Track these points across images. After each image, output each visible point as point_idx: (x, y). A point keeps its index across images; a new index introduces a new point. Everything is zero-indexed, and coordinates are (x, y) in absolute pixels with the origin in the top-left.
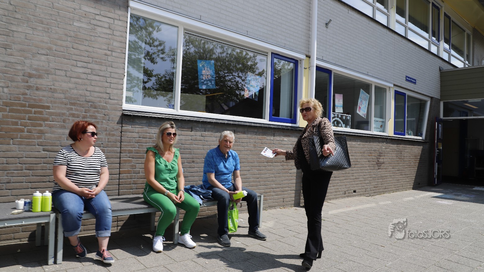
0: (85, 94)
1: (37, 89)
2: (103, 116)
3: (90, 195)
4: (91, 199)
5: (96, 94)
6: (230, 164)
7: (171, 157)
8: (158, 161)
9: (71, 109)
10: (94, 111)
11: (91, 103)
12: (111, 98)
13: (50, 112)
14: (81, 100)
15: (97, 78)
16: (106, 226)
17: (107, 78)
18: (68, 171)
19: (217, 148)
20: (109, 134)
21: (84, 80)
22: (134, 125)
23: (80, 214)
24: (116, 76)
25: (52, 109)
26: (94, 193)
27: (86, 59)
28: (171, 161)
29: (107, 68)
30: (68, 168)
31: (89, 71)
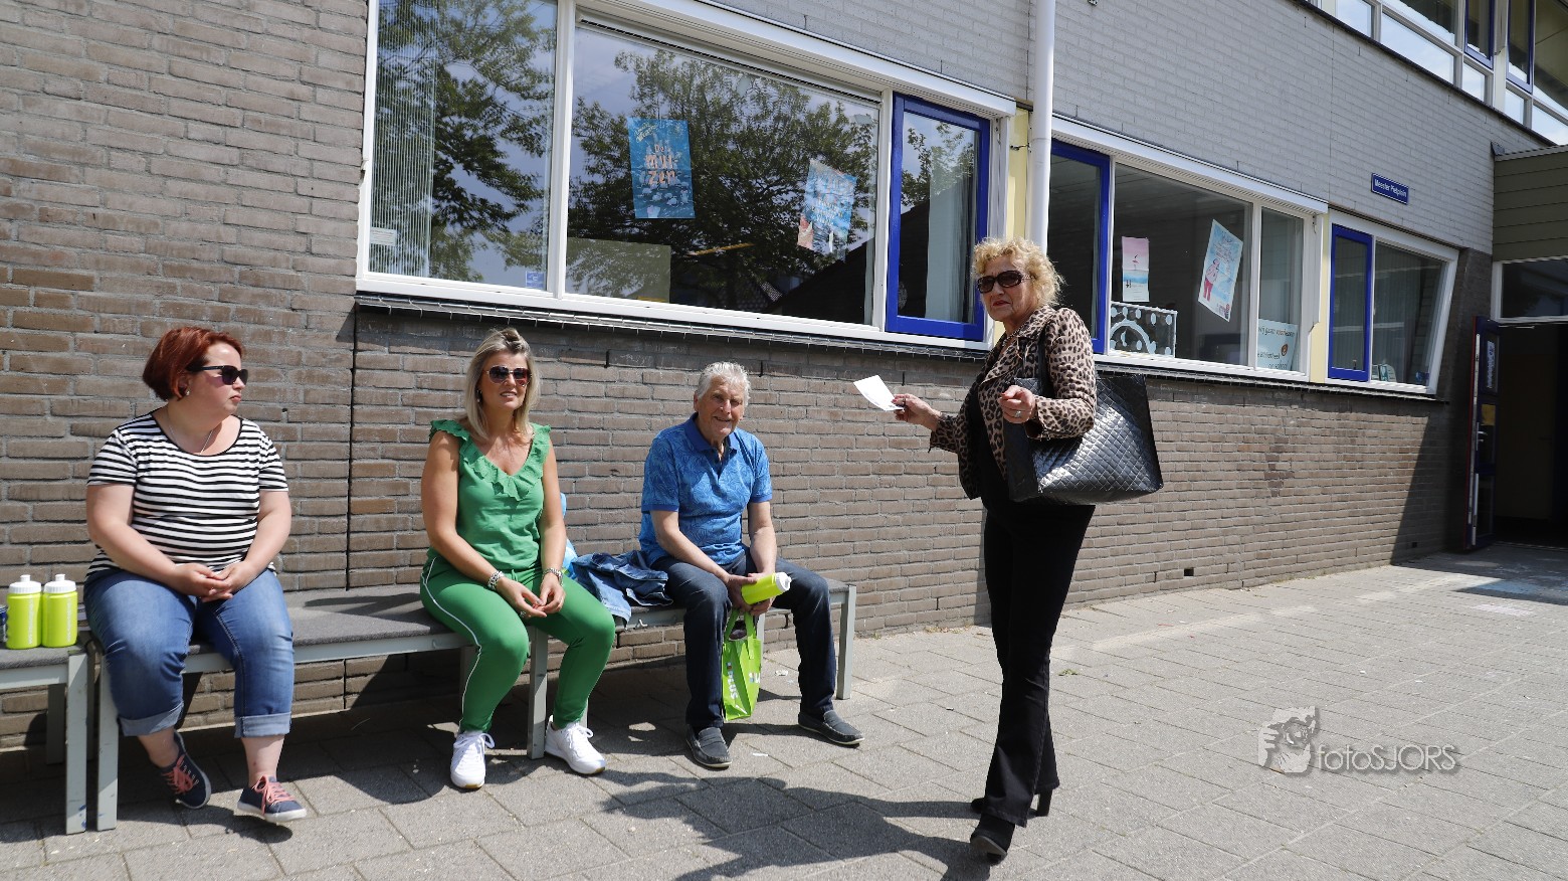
0: (219, 237)
1: (45, 218)
2: (286, 314)
3: (213, 591)
4: (218, 603)
5: (260, 237)
6: (735, 478)
7: (520, 454)
8: (469, 468)
9: (172, 289)
10: (254, 296)
11: (244, 268)
12: (314, 251)
13: (95, 298)
14: (205, 256)
15: (262, 180)
16: (272, 699)
17: (299, 179)
18: (137, 503)
19: (689, 422)
20: (310, 377)
21: (212, 187)
22: (399, 345)
23: (171, 657)
24: (331, 172)
25: (101, 289)
26: (228, 582)
27: (222, 114)
28: (516, 471)
29: (297, 146)
30: (138, 495)
31: (233, 155)
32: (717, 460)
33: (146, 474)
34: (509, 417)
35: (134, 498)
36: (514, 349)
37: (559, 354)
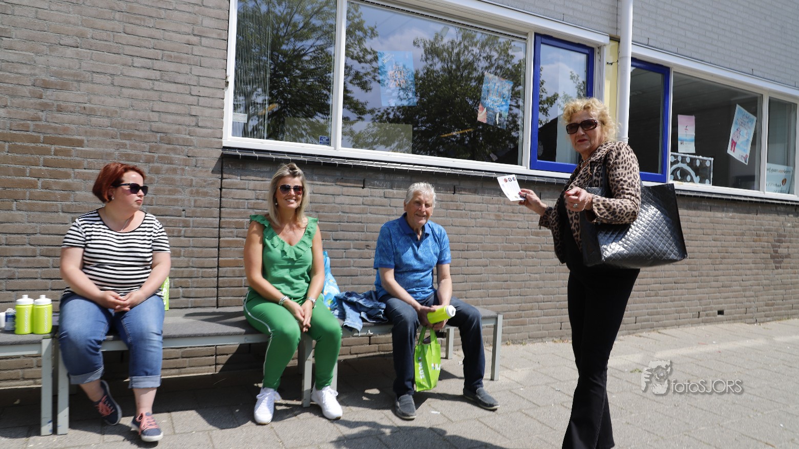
0: (149, 118)
1: (60, 110)
2: (184, 159)
3: (119, 306)
5: (170, 118)
6: (428, 250)
7: (300, 234)
9: (124, 146)
10: (168, 149)
11: (162, 135)
12: (200, 124)
13: (85, 151)
14: (142, 128)
15: (172, 87)
16: (148, 367)
17: (192, 87)
18: (85, 258)
19: (401, 218)
20: (198, 193)
21: (146, 92)
22: (246, 176)
24: (209, 82)
25: (88, 146)
26: (127, 302)
27: (151, 53)
28: (295, 243)
29: (191, 69)
30: (86, 254)
31: (157, 75)
32: (417, 239)
33: (89, 242)
34: (293, 213)
35: (84, 255)
36: (294, 175)
37: (336, 181)
